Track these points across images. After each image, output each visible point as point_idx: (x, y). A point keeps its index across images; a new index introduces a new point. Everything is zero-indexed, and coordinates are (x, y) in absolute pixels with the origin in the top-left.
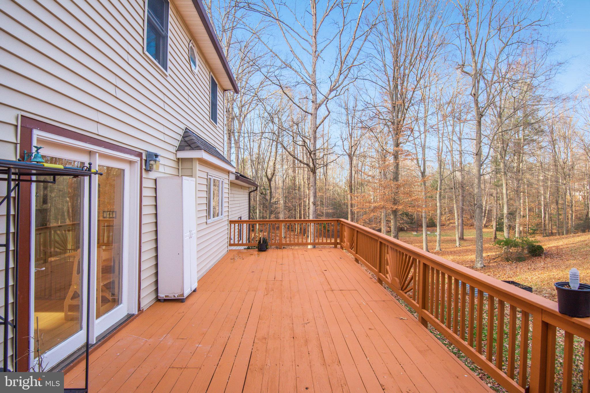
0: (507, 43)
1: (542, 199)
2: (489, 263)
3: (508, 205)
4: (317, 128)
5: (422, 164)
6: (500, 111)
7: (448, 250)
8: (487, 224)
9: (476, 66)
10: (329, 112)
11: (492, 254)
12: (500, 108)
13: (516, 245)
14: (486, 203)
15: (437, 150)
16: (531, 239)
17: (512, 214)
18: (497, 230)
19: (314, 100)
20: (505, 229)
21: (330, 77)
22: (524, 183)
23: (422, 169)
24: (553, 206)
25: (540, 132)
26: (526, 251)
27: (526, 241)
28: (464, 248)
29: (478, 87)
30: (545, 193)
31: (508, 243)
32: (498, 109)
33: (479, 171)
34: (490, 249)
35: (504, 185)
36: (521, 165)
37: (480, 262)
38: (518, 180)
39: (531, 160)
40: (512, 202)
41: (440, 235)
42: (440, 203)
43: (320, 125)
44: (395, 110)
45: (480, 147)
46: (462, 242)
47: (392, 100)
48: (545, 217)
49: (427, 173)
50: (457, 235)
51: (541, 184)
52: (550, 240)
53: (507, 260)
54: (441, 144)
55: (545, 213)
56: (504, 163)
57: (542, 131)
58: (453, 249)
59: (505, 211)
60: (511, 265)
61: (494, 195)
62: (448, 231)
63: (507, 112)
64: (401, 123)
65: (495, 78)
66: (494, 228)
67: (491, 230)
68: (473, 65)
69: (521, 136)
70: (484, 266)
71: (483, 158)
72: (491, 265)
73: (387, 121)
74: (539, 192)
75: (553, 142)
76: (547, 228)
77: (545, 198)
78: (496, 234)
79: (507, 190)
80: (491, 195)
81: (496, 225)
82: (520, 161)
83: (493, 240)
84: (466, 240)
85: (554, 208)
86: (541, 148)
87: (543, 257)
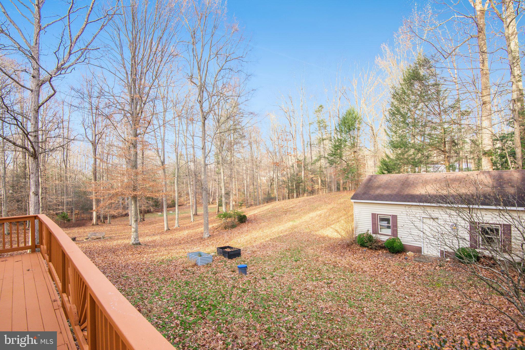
0: (222, 67)
1: (245, 182)
2: (213, 232)
3: (225, 187)
4: (39, 107)
5: (162, 155)
6: (218, 118)
7: (185, 225)
8: (213, 202)
9: (201, 80)
10: (55, 92)
11: (215, 225)
12: (218, 115)
13: (230, 217)
14: (211, 186)
15: (174, 144)
16: (239, 210)
17: (227, 194)
18: (219, 206)
19: (35, 75)
20: (223, 205)
21: (55, 53)
22: (235, 172)
23: (162, 159)
24: (251, 187)
25: (243, 137)
26: (237, 220)
27: (236, 213)
28: (197, 222)
29: (203, 95)
30: (247, 179)
31: (226, 216)
32: (217, 117)
33: (205, 162)
34: (214, 221)
35: (222, 173)
36: (232, 158)
37: (207, 233)
38: (231, 169)
39: (238, 155)
40: (227, 185)
41: (178, 214)
42: (178, 187)
43: (43, 104)
44: (133, 102)
45: (205, 143)
46: (196, 217)
47: (131, 93)
48: (247, 194)
49: (166, 163)
50: (191, 213)
51: (244, 172)
52: (250, 210)
53: (225, 228)
54: (177, 139)
55: (247, 192)
56: (222, 156)
57: (244, 136)
58: (189, 225)
59: (223, 192)
60: (227, 232)
61: (217, 180)
62: (186, 209)
63: (223, 119)
64: (140, 115)
65: (215, 91)
66: (218, 205)
67: (216, 206)
68: (199, 78)
69: (232, 139)
70: (210, 236)
71: (207, 151)
72: (215, 233)
73: (126, 112)
74: (243, 178)
75: (250, 143)
76: (248, 202)
77: (247, 182)
78: (218, 209)
79: (224, 177)
80: (215, 180)
81: (219, 202)
82: (232, 156)
83: (217, 213)
84: (199, 215)
85: (252, 188)
86: (243, 147)
87: (247, 223)
